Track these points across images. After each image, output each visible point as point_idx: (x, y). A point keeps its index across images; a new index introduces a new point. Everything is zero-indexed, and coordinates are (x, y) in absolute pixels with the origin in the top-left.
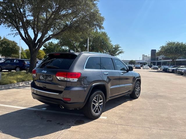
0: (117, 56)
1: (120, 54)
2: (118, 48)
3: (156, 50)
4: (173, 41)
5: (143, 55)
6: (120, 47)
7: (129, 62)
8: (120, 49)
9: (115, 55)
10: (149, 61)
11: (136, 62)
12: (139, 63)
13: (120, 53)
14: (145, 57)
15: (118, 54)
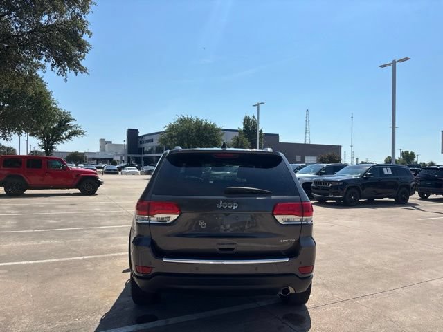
0: (64, 141)
1: (74, 138)
2: (67, 122)
3: (137, 130)
4: (189, 117)
5: (102, 141)
6: (74, 119)
7: (68, 157)
8: (73, 123)
9: (59, 140)
10: (124, 155)
11: (88, 156)
12: (94, 159)
13: (75, 133)
14: (107, 145)
15: (68, 137)
